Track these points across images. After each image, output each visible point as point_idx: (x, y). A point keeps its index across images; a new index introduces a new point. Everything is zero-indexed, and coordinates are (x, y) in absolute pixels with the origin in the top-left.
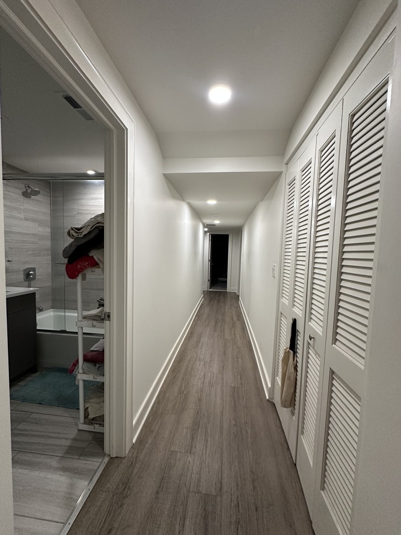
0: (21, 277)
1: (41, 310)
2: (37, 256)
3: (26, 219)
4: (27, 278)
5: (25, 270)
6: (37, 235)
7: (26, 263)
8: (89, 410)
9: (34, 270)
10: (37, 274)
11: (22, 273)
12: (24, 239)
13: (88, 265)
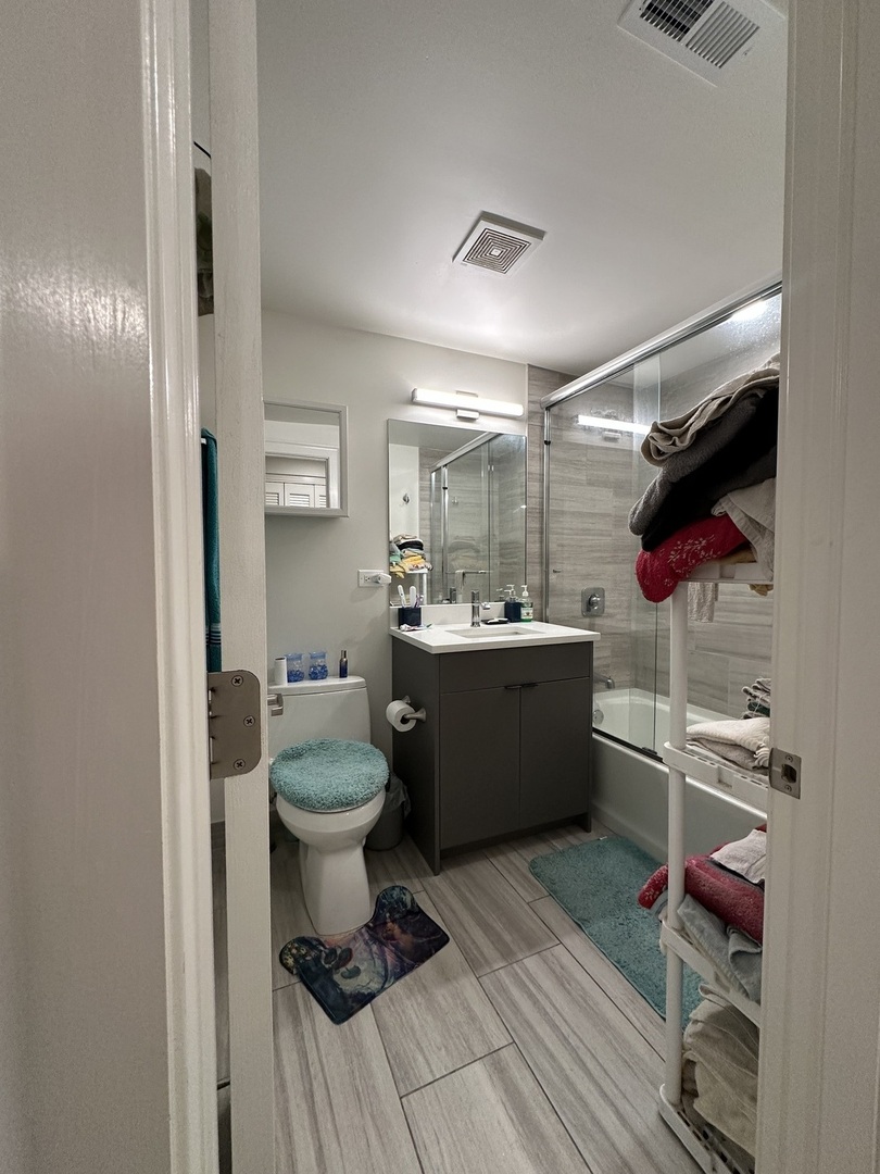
0: (578, 607)
1: (609, 686)
2: (609, 563)
3: (590, 483)
4: (588, 610)
5: (583, 594)
6: (609, 515)
7: (587, 577)
8: (698, 1073)
9: (601, 592)
10: (607, 603)
11: (579, 598)
12: (586, 526)
13: (706, 549)
